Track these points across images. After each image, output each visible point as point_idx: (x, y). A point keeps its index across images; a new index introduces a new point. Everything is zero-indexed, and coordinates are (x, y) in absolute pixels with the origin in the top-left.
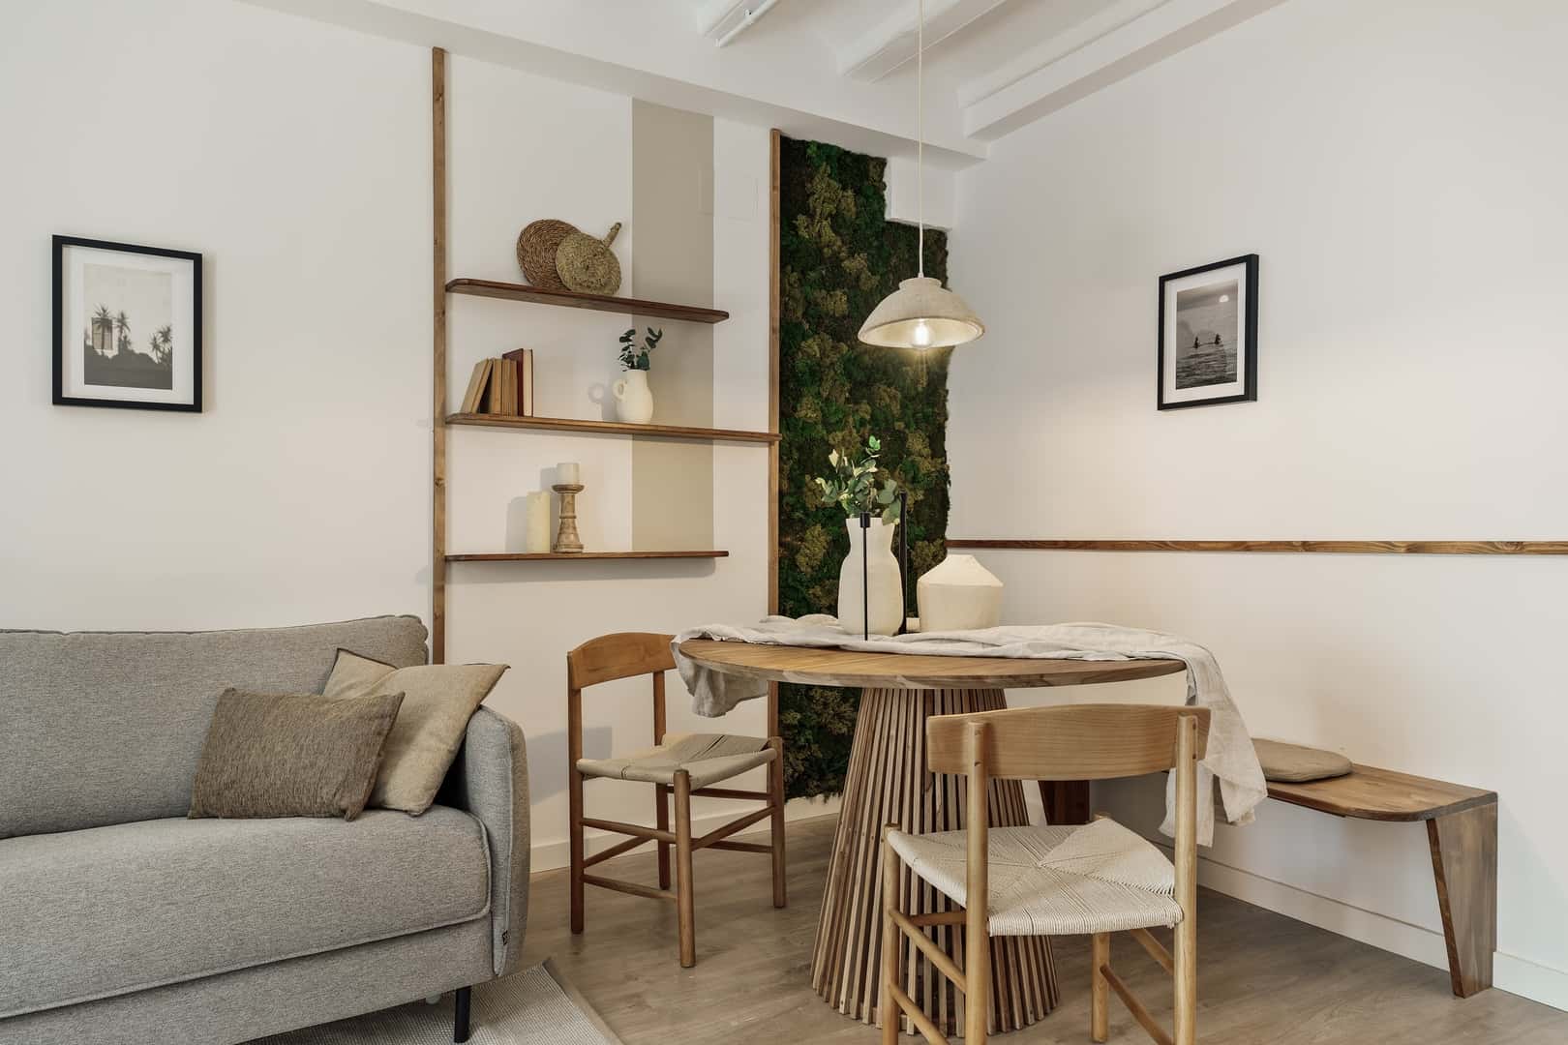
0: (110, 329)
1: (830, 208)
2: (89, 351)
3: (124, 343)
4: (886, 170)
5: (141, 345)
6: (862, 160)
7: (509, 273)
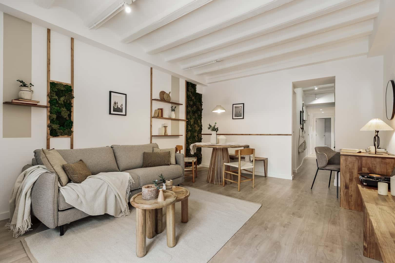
0: (116, 104)
1: (191, 91)
2: (113, 107)
3: (117, 106)
4: (196, 86)
5: (119, 107)
6: (194, 84)
7: (158, 98)
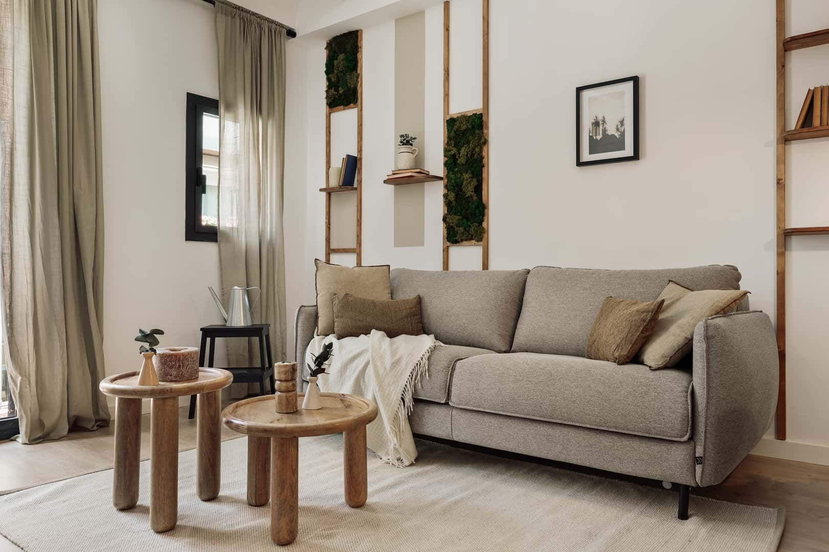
0: (599, 125)
2: (591, 138)
3: (604, 131)
5: (611, 131)
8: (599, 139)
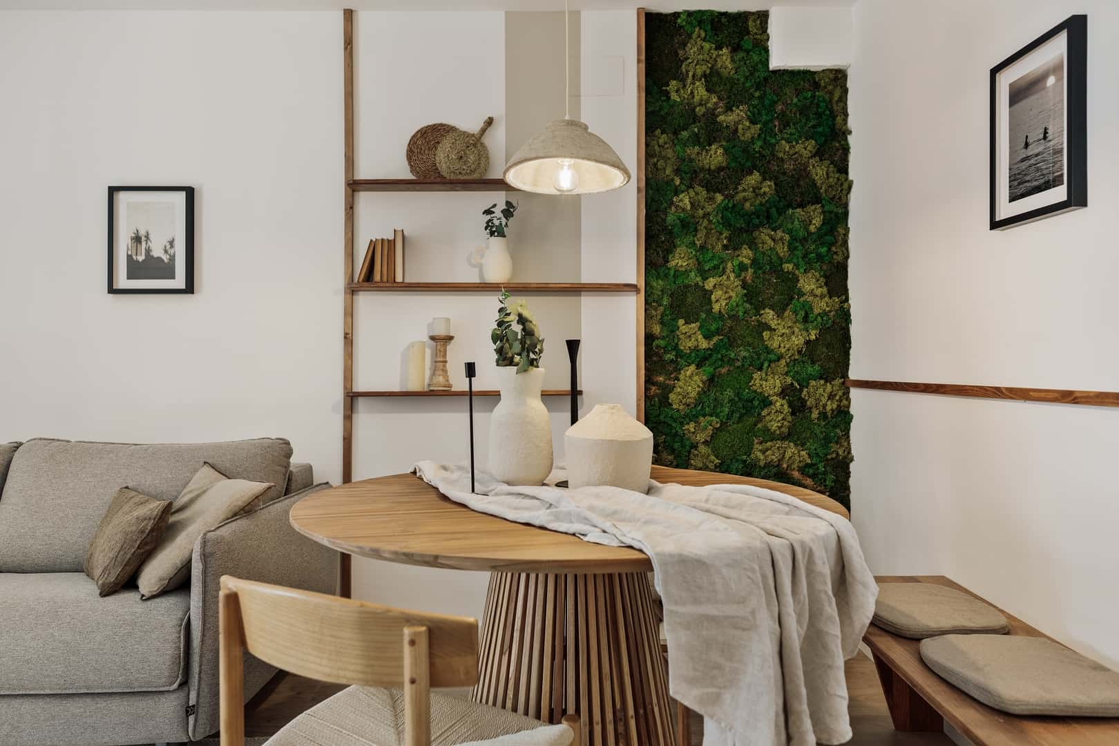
0: (140, 242)
1: (703, 69)
2: (129, 257)
3: (148, 251)
4: (770, 22)
5: (157, 252)
6: (741, 17)
7: (403, 171)
8: (140, 260)
